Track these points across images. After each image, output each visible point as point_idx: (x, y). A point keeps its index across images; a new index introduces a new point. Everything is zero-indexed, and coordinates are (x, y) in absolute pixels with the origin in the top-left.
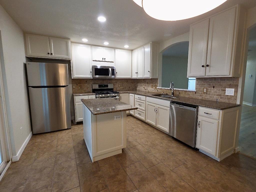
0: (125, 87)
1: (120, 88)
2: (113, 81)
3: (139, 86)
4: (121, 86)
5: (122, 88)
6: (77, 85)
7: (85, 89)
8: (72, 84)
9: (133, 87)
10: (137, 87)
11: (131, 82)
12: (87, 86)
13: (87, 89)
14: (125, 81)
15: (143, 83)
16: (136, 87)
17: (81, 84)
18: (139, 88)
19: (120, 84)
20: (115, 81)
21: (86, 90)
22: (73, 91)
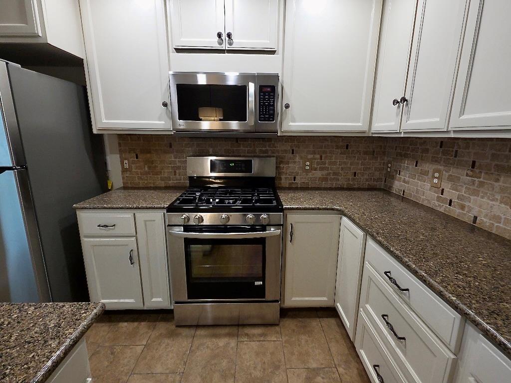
0: (335, 174)
1: (310, 175)
2: (280, 147)
3: (404, 175)
4: (316, 169)
5: (319, 174)
6: (137, 158)
7: (166, 175)
8: (121, 152)
9: (377, 173)
10: (393, 178)
11: (366, 153)
12: (174, 162)
13: (175, 175)
14: (337, 147)
15: (435, 160)
16: (390, 177)
17: (149, 152)
18: (404, 181)
19: (310, 156)
20: (287, 146)
21: (169, 179)
22: (123, 178)
